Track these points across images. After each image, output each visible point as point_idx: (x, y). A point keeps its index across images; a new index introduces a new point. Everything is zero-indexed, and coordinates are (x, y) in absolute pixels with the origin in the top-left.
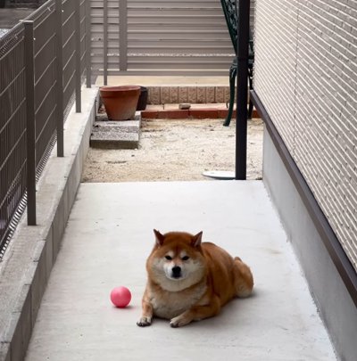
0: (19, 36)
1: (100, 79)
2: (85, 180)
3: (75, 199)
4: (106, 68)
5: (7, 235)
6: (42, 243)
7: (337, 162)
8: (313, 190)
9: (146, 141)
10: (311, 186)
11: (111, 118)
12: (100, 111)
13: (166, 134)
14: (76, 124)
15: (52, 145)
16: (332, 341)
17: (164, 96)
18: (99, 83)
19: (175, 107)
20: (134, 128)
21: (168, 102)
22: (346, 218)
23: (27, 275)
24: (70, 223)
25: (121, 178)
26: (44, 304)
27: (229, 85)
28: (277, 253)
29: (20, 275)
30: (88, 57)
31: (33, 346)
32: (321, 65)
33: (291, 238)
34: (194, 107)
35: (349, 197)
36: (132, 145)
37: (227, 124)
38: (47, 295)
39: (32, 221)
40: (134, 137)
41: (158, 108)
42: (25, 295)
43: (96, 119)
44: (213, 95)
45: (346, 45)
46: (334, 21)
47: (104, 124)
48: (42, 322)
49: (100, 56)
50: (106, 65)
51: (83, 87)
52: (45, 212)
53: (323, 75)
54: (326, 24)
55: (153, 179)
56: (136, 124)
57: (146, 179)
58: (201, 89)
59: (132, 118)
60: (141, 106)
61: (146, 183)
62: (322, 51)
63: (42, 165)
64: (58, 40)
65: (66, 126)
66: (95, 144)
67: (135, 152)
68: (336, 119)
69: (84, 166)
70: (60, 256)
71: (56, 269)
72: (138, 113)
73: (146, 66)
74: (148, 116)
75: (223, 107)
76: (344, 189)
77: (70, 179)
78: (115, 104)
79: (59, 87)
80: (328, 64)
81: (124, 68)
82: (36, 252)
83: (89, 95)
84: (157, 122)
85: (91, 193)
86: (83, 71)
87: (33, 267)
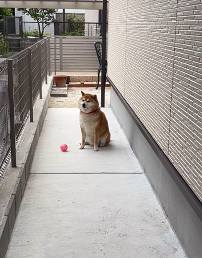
0: (26, 53)
1: (53, 73)
2: (49, 107)
3: (46, 114)
4: (55, 69)
5: (22, 126)
6: (35, 128)
7: (144, 97)
8: (133, 108)
9: (70, 94)
10: (132, 107)
11: (57, 87)
12: (54, 84)
13: (76, 92)
14: (46, 88)
15: (38, 94)
16: (140, 163)
17: (75, 79)
18: (53, 75)
19: (79, 83)
20: (65, 90)
21: (76, 81)
22: (148, 117)
23: (31, 139)
24: (45, 122)
25: (62, 107)
26: (36, 150)
27: (97, 75)
28: (117, 132)
29: (28, 139)
30: (49, 65)
31: (33, 165)
32: (136, 62)
33: (122, 127)
34: (85, 83)
35: (150, 109)
36: (65, 96)
37: (97, 89)
38: (37, 147)
39: (32, 121)
40: (65, 93)
41: (73, 83)
42: (30, 147)
43: (52, 87)
44: (92, 79)
45: (148, 53)
46: (142, 45)
47: (55, 88)
48: (36, 156)
49: (53, 65)
50: (55, 68)
51: (48, 76)
52: (36, 117)
53: (137, 66)
54: (139, 47)
55: (73, 107)
56: (66, 88)
57: (70, 107)
58: (88, 77)
59: (65, 87)
60: (67, 83)
61: (70, 109)
62: (137, 57)
63: (35, 101)
64: (40, 58)
65: (42, 88)
66: (52, 95)
67: (66, 98)
68: (143, 81)
69: (49, 103)
70: (42, 133)
71: (40, 137)
72: (67, 85)
73: (69, 69)
74: (69, 86)
75: (95, 83)
76: (147, 107)
77: (44, 106)
78: (58, 82)
79: (40, 74)
80: (140, 62)
81: (61, 69)
82: (34, 131)
83: (50, 79)
84: (73, 88)
85: (52, 112)
86: (47, 71)
87: (32, 137)
